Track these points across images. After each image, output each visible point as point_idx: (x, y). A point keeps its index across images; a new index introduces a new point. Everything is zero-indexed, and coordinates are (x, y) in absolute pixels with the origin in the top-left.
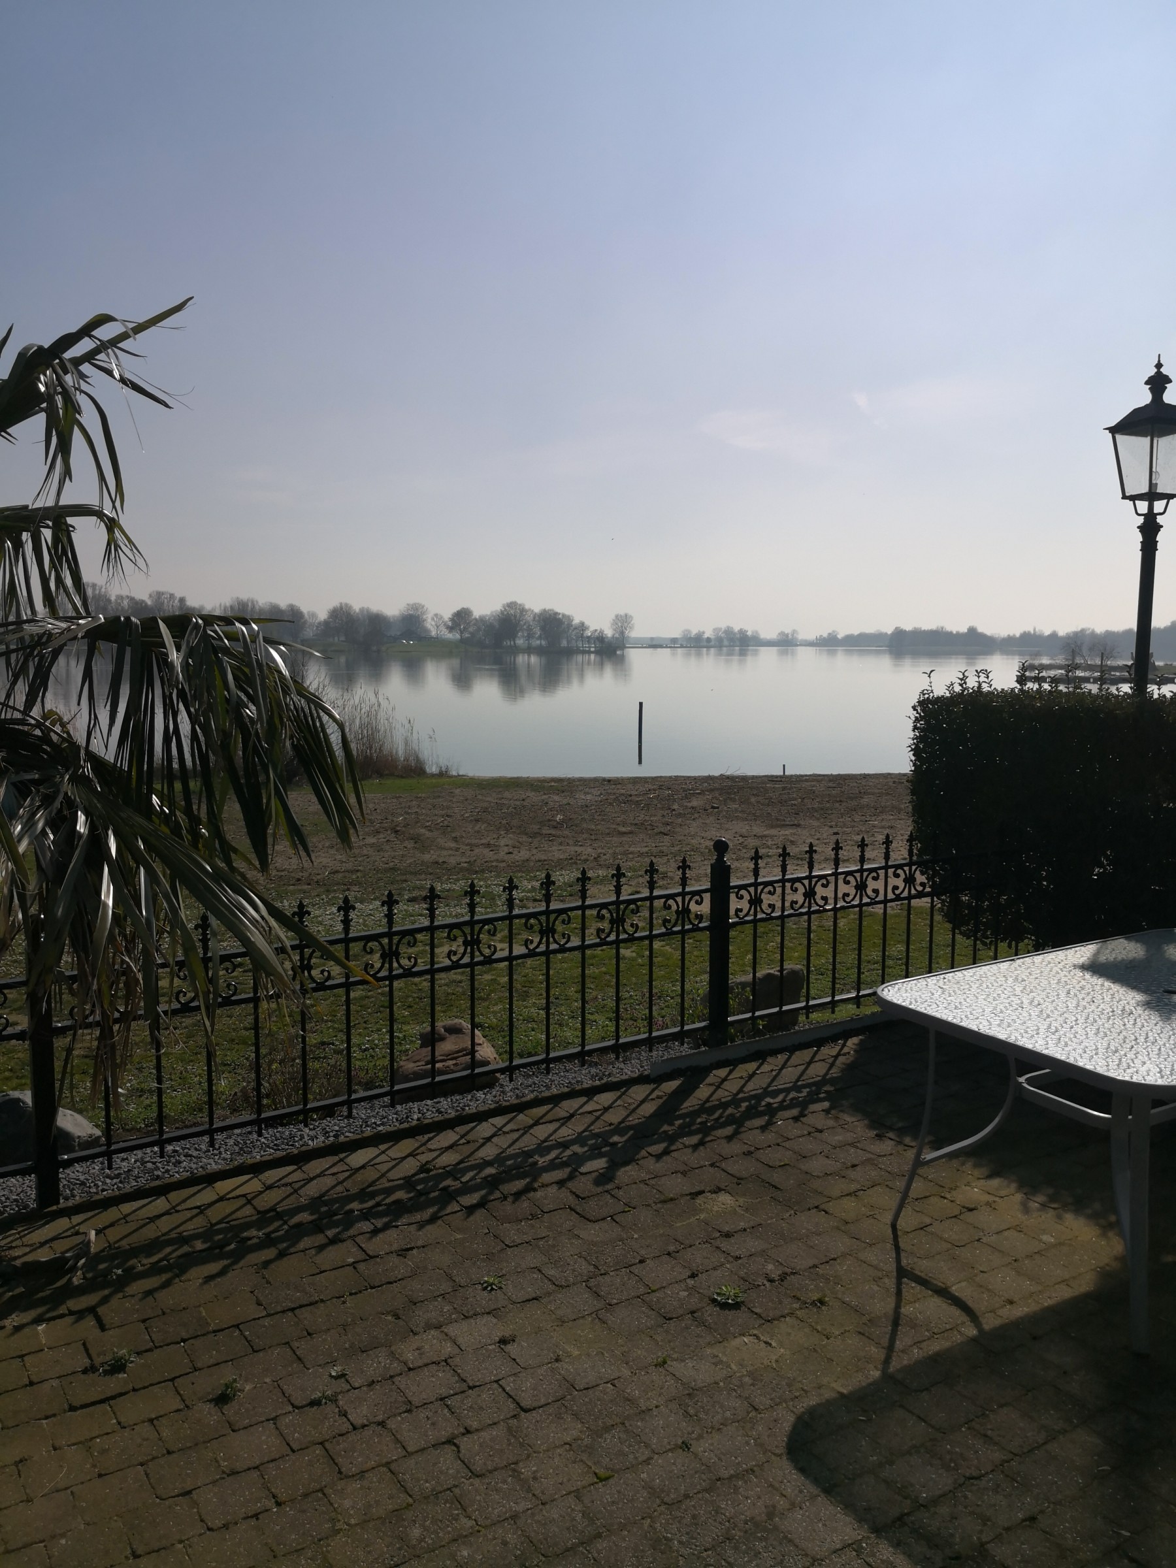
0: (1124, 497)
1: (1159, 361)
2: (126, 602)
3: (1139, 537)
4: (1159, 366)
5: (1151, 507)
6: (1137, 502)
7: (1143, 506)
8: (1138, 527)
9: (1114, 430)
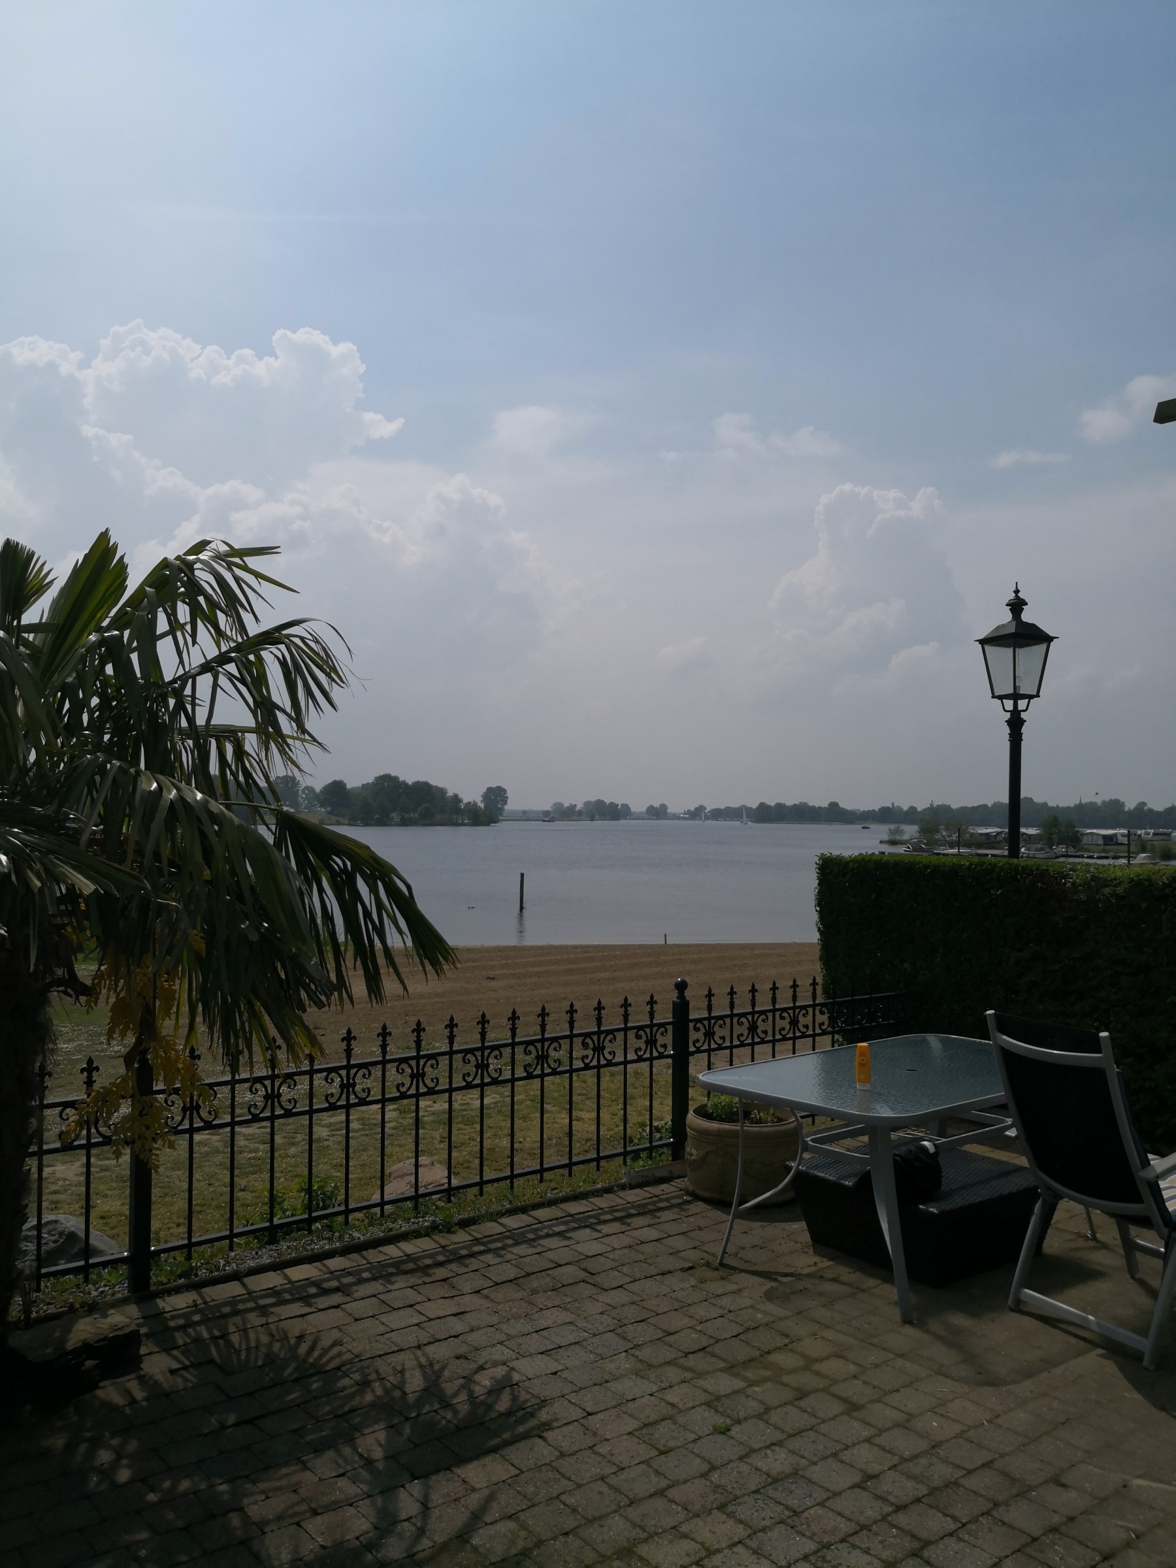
0: (994, 697)
1: (1017, 588)
3: (1007, 730)
4: (1017, 592)
5: (1015, 705)
6: (1004, 700)
7: (1009, 704)
8: (1006, 721)
9: (983, 642)
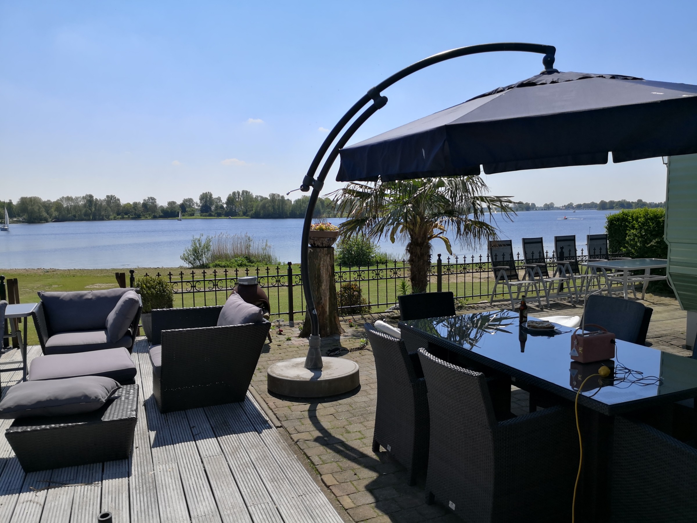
2: (259, 198)
